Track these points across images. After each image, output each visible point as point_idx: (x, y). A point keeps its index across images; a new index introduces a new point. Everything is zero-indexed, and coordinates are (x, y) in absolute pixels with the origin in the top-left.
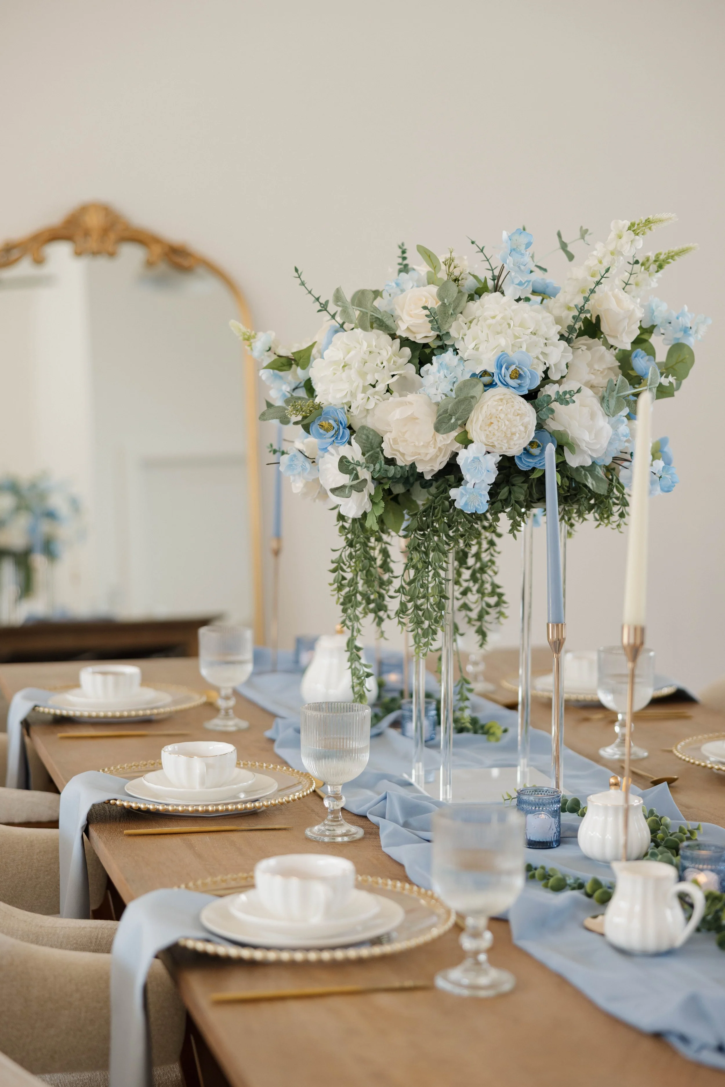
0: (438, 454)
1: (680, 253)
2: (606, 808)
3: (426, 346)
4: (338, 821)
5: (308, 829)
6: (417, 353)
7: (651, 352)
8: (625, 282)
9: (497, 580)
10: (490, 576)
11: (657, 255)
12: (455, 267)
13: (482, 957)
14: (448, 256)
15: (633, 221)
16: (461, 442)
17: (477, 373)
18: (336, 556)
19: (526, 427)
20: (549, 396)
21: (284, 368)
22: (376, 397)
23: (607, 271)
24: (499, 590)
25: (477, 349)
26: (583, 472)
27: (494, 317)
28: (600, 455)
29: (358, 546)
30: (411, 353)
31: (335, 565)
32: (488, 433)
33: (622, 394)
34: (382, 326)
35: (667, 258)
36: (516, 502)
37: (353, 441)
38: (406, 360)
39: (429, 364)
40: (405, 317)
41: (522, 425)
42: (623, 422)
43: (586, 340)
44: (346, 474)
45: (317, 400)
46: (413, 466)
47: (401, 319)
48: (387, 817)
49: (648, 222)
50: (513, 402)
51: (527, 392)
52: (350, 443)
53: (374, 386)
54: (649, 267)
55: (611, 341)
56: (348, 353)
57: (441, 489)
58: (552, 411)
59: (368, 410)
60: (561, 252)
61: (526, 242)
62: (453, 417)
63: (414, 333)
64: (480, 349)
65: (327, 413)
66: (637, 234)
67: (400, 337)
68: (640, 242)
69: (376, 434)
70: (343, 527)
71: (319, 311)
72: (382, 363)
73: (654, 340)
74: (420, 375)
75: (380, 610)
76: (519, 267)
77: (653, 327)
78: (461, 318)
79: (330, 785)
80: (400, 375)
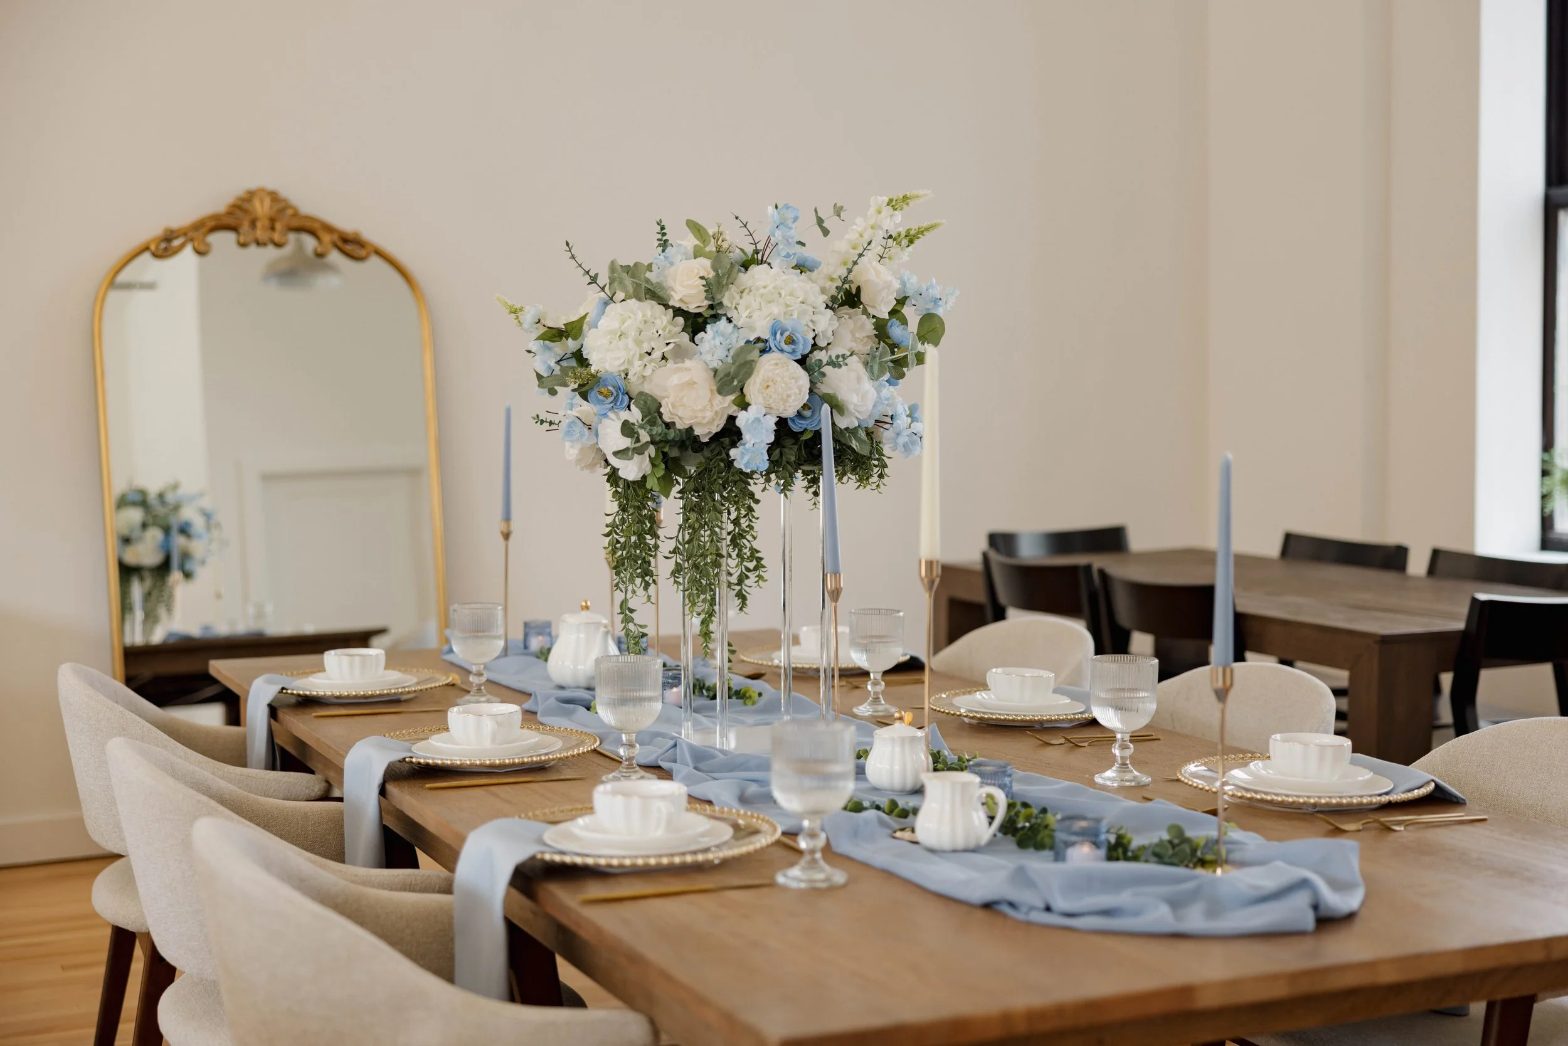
0: (715, 417)
1: (928, 229)
2: (893, 740)
3: (699, 315)
4: (634, 768)
5: (605, 776)
6: (690, 322)
7: (904, 322)
8: (880, 256)
9: (756, 545)
10: (749, 541)
11: (908, 230)
12: (723, 241)
13: (818, 855)
14: (716, 230)
15: (891, 197)
16: (738, 405)
17: (751, 340)
18: (609, 520)
19: (800, 390)
20: (820, 360)
21: (556, 339)
22: (653, 364)
23: (869, 243)
24: (757, 555)
25: (750, 317)
26: (847, 435)
27: (765, 287)
28: (865, 417)
29: (631, 511)
30: (684, 322)
31: (609, 529)
32: (765, 395)
33: (884, 360)
34: (654, 297)
35: (918, 233)
36: (788, 463)
37: (633, 407)
38: (680, 329)
39: (703, 333)
40: (678, 287)
41: (797, 387)
42: (885, 386)
43: (847, 309)
44: (628, 437)
45: (593, 369)
46: (690, 429)
47: (673, 290)
48: (678, 761)
49: (905, 198)
50: (788, 366)
51: (800, 357)
52: (629, 407)
53: (650, 354)
54: (901, 242)
55: (871, 311)
56: (624, 323)
57: (716, 452)
58: (824, 375)
59: (644, 377)
60: (817, 227)
61: (793, 217)
62: (735, 380)
63: (686, 303)
64: (753, 317)
65: (605, 380)
66: (896, 209)
67: (673, 307)
68: (898, 216)
69: (654, 400)
70: (616, 491)
71: (589, 284)
72: (657, 332)
73: (906, 310)
74: (694, 342)
75: (647, 575)
76: (787, 240)
77: (906, 298)
78: (733, 288)
79: (624, 733)
80: (674, 343)
